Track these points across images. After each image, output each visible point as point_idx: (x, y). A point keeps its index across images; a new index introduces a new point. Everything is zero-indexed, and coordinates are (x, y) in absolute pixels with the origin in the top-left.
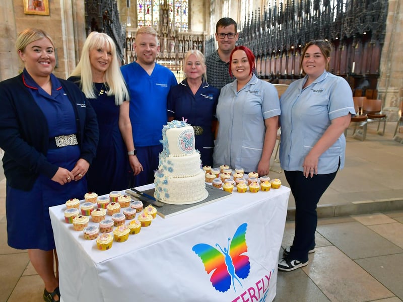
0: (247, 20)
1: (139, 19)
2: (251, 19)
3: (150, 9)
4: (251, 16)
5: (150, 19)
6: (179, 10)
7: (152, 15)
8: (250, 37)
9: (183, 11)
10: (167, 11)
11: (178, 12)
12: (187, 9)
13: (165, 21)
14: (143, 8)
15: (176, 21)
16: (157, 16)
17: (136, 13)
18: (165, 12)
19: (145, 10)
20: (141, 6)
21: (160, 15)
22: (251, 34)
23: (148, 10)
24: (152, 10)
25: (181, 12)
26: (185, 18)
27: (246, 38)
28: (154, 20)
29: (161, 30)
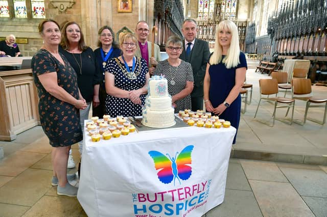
0: (283, 8)
1: (199, 11)
2: (286, 7)
3: (208, 4)
4: (286, 5)
5: (207, 11)
6: (230, 3)
7: (209, 9)
8: (284, 22)
9: (232, 4)
10: (220, 4)
11: (228, 5)
12: (236, 2)
13: (218, 12)
14: (203, 4)
15: (227, 11)
16: (212, 8)
17: (198, 6)
18: (219, 5)
19: (204, 5)
20: (201, 3)
21: (215, 8)
22: (285, 19)
23: (206, 5)
24: (209, 5)
25: (231, 5)
26: (234, 9)
27: (281, 23)
28: (210, 11)
29: (214, 19)
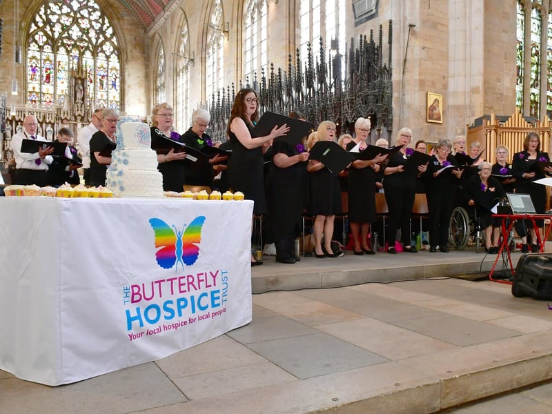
0: (216, 100)
1: (30, 89)
2: (221, 97)
3: (51, 75)
4: (221, 94)
5: (51, 91)
6: (105, 81)
7: (55, 86)
8: (221, 124)
9: (110, 83)
10: (83, 80)
11: (102, 85)
12: (118, 80)
13: (79, 96)
14: (38, 74)
15: (99, 97)
16: (63, 86)
17: (26, 80)
18: (80, 82)
19: (41, 76)
20: (34, 70)
21: (70, 87)
22: (223, 120)
23: (48, 77)
24: (55, 77)
25: (107, 84)
26: (115, 94)
27: (216, 126)
28: (59, 92)
29: (72, 110)
